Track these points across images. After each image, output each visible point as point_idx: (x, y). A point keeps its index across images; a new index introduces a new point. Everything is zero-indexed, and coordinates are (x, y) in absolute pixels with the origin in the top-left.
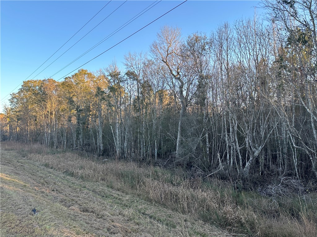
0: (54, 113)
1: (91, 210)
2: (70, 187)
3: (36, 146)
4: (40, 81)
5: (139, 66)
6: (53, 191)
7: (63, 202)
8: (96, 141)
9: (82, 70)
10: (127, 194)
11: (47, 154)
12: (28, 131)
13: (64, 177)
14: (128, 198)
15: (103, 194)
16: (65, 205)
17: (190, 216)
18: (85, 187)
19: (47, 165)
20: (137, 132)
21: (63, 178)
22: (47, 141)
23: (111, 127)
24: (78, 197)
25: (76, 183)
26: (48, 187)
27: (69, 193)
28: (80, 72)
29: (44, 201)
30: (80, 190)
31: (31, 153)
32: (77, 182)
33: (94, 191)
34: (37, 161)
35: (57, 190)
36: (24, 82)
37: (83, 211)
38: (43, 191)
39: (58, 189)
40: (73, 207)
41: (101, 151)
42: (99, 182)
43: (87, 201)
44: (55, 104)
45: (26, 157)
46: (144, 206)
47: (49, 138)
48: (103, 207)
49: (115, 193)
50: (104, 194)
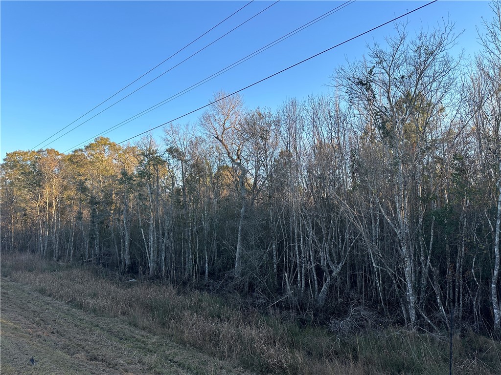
0: (54, 204)
1: (101, 358)
2: (76, 326)
3: (25, 257)
4: (34, 152)
5: (185, 143)
6: (52, 333)
7: (65, 349)
8: (120, 250)
9: (102, 139)
10: (155, 334)
11: (43, 271)
12: (11, 232)
13: (68, 310)
14: (155, 340)
15: (121, 335)
16: (68, 353)
17: (230, 362)
18: (97, 326)
19: (42, 291)
20: (181, 239)
21: (67, 312)
22: (42, 249)
23: (142, 230)
24: (87, 340)
25: (85, 319)
26: (46, 328)
27: (75, 336)
28: (98, 142)
29: (42, 349)
30: (90, 331)
31: (17, 270)
32: (87, 319)
33: (110, 331)
34: (27, 283)
35: (57, 332)
36: (7, 155)
37: (91, 360)
38: (40, 334)
39: (60, 329)
40: (78, 355)
41: (126, 267)
42: (118, 317)
43: (97, 346)
44: (56, 190)
45: (9, 277)
46: (173, 350)
47: (46, 244)
48: (119, 353)
49: (138, 334)
50: (124, 335)
